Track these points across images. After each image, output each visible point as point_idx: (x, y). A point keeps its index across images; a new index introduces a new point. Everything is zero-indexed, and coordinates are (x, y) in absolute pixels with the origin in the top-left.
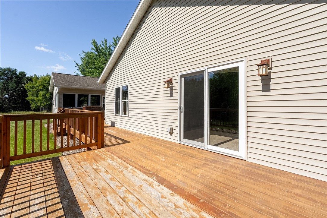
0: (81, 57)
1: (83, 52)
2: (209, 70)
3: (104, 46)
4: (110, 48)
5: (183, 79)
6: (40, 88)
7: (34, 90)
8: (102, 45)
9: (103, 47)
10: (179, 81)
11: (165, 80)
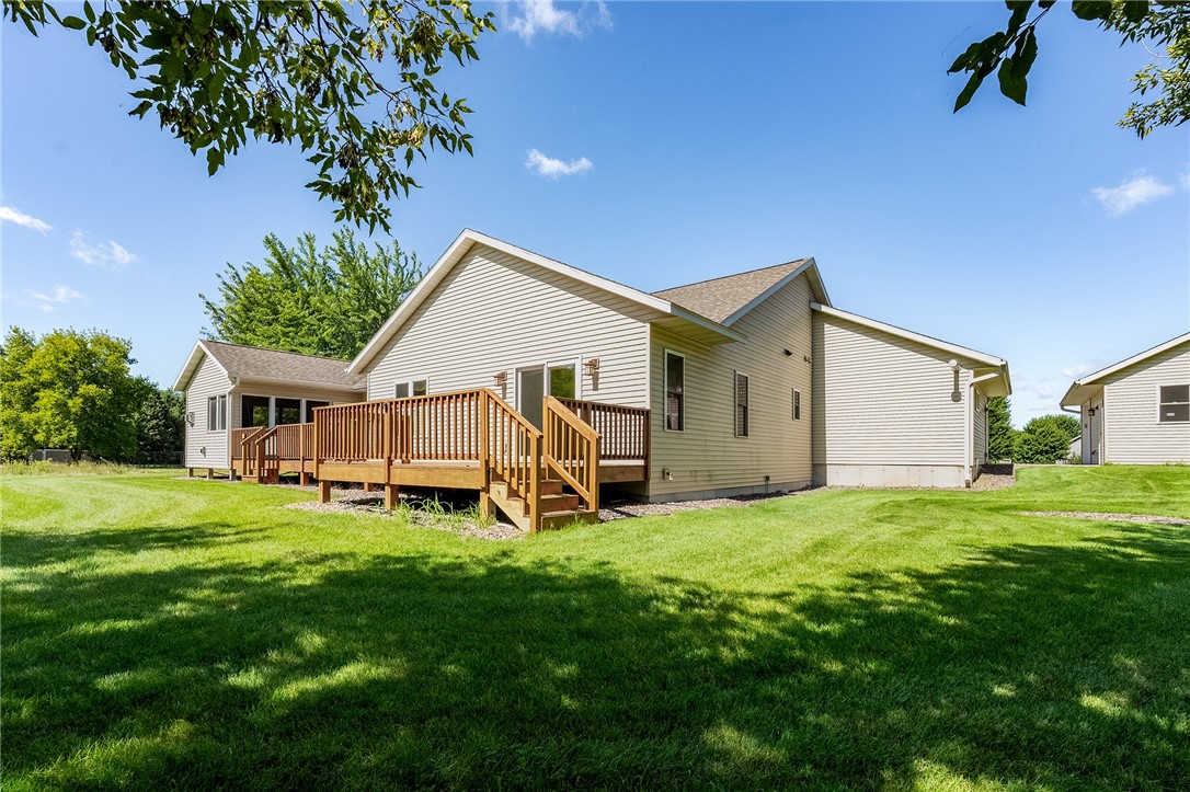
0: (225, 283)
1: (230, 266)
2: (550, 365)
3: (306, 253)
4: (325, 263)
5: (520, 374)
6: (46, 376)
7: (17, 384)
8: (297, 251)
9: (303, 257)
10: (514, 376)
11: (496, 374)
